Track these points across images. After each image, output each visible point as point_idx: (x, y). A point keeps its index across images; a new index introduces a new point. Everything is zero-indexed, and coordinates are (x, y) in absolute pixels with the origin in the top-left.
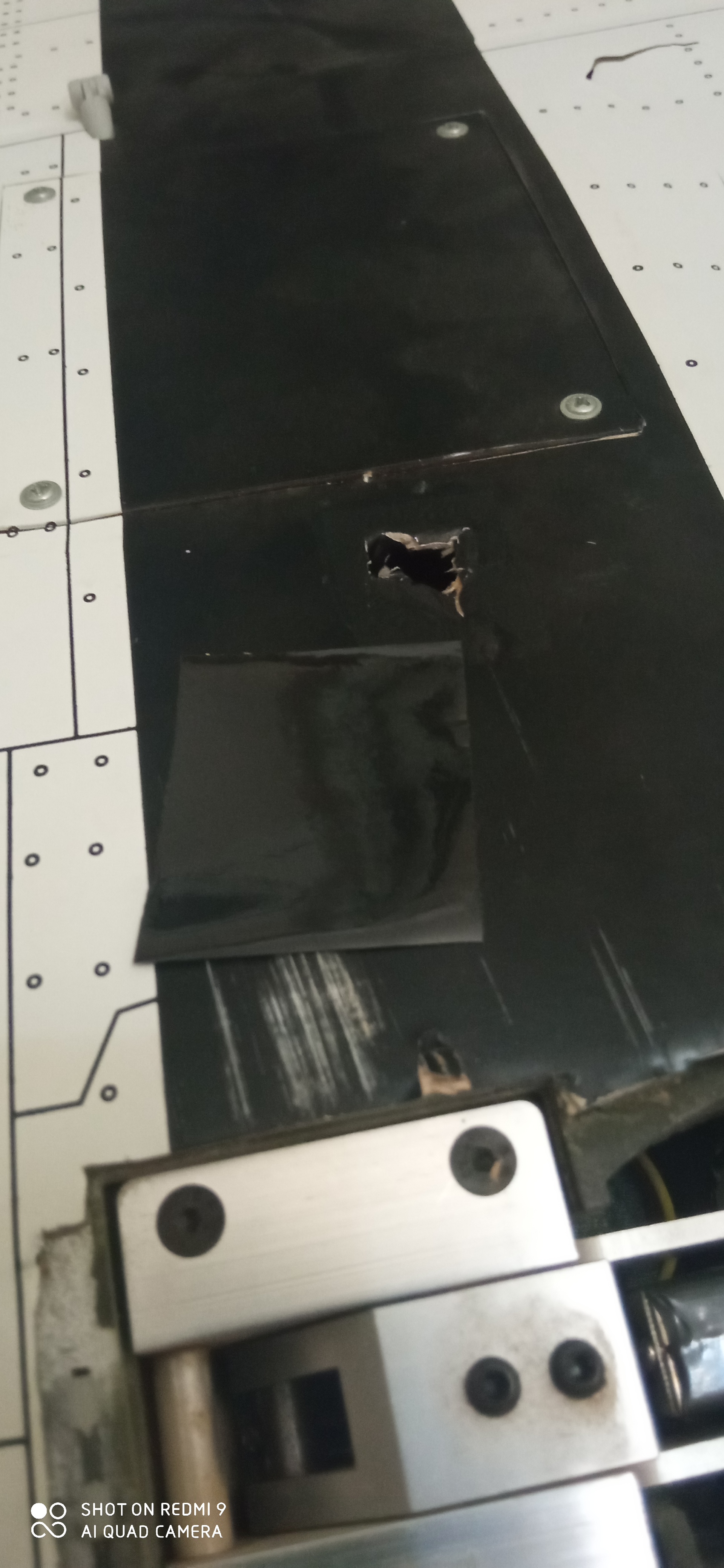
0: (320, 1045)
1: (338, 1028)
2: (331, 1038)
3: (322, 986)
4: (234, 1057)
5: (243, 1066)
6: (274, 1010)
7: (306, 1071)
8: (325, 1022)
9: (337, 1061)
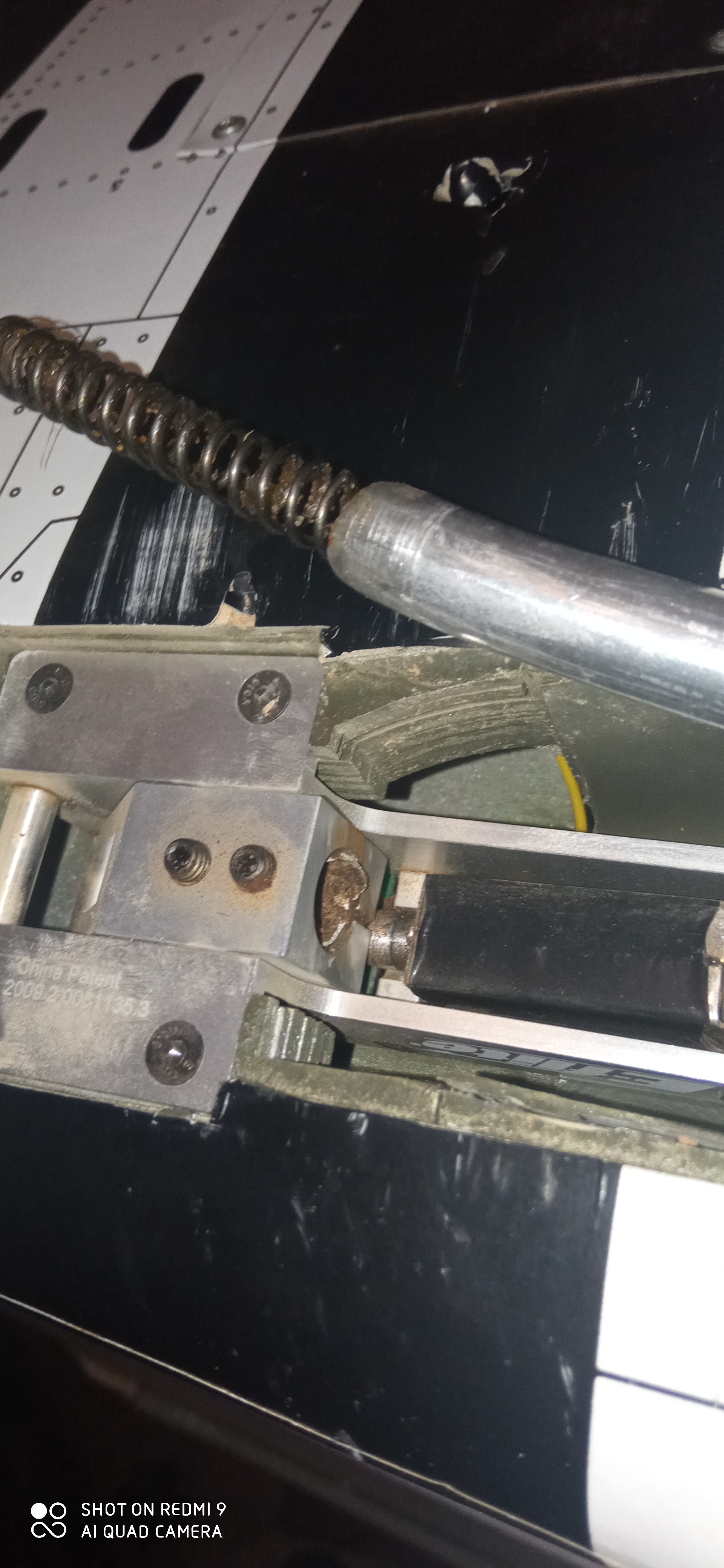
0: (165, 570)
1: (183, 561)
2: (175, 566)
3: (189, 526)
4: (104, 568)
5: (106, 576)
6: (148, 539)
7: (146, 587)
8: (177, 555)
9: (170, 585)
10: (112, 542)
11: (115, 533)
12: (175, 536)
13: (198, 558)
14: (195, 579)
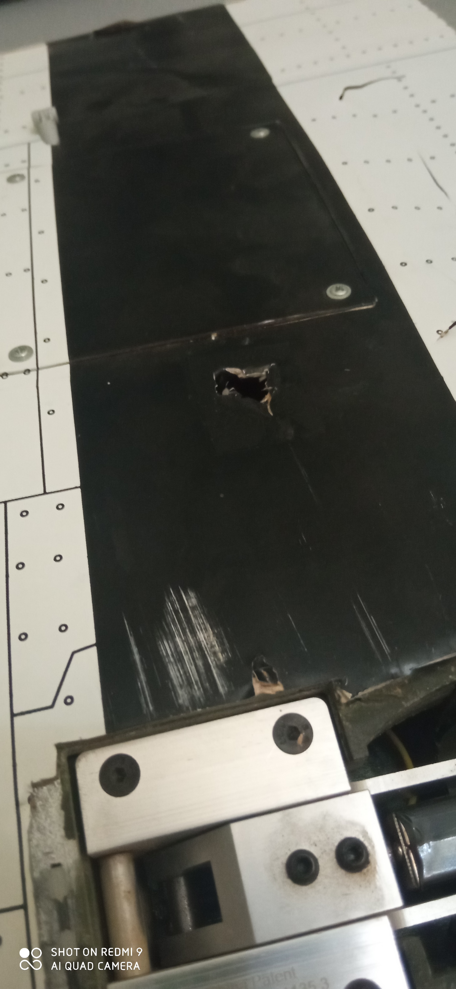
0: (193, 667)
1: (204, 657)
2: (200, 663)
3: (194, 633)
4: (142, 677)
5: (148, 682)
6: (166, 648)
7: (186, 683)
8: (196, 654)
9: (204, 677)
10: (137, 657)
11: (135, 650)
12: (186, 641)
13: (215, 654)
14: (220, 667)
